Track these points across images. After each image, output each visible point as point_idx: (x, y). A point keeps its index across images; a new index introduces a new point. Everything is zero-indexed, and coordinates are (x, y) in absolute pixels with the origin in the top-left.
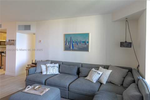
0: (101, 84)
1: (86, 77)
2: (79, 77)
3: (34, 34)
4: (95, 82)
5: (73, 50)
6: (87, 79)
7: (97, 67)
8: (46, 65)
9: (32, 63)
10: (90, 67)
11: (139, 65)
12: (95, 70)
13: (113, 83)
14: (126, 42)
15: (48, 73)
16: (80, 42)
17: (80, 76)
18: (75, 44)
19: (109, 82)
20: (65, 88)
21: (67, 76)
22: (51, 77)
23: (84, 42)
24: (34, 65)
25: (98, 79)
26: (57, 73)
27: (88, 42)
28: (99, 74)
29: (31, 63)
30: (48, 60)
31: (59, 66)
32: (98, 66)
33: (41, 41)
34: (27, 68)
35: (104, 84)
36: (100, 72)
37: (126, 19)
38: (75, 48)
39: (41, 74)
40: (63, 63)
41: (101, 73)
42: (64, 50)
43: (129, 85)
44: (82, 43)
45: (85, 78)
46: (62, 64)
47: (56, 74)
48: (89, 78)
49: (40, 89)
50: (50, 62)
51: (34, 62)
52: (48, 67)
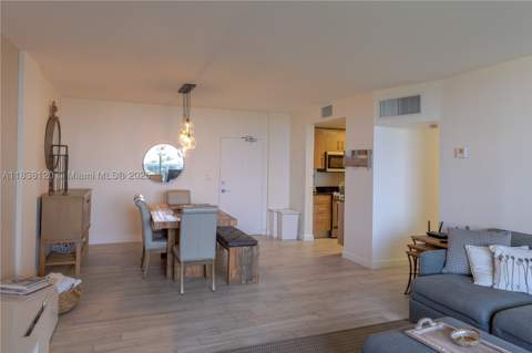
3: (434, 126)
8: (491, 247)
9: (430, 235)
15: (502, 286)
24: (436, 242)
29: (423, 233)
30: (498, 231)
33: (461, 151)
34: (410, 247)
39: (468, 279)
49: (473, 343)
50: (510, 236)
51: (435, 229)
52: (500, 258)
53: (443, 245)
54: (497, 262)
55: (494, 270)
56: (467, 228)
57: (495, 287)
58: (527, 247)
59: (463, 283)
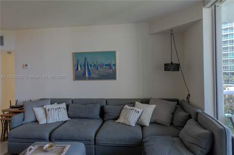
0: (143, 127)
1: (117, 119)
2: (104, 121)
3: (9, 53)
4: (134, 125)
5: (90, 78)
6: (119, 123)
7: (132, 103)
8: (44, 106)
9: (12, 107)
10: (121, 104)
11: (189, 95)
12: (131, 108)
13: (159, 124)
14: (172, 63)
15: (50, 121)
16: (102, 66)
17: (105, 119)
18: (94, 69)
19: (153, 123)
20: (89, 142)
21: (86, 122)
22: (58, 127)
23: (108, 65)
24: (17, 110)
25: (138, 120)
26: (66, 118)
27: (115, 65)
28: (138, 112)
29: (8, 107)
30: (45, 99)
31: (67, 106)
32: (132, 101)
33: (26, 65)
34: (2, 116)
35: (147, 126)
36: (139, 110)
37: (171, 31)
38: (93, 75)
39: (36, 123)
40: (73, 101)
41: (141, 111)
42: (74, 80)
43: (185, 123)
44: (104, 67)
45: (116, 121)
46: (72, 103)
47: (64, 120)
48: (122, 121)
49: (53, 148)
50: (50, 101)
51: (13, 104)
52: (49, 110)
53: (20, 111)
54: (47, 112)
55: (46, 116)
56: (30, 100)
57: (48, 122)
58: (56, 104)
59: (35, 125)
